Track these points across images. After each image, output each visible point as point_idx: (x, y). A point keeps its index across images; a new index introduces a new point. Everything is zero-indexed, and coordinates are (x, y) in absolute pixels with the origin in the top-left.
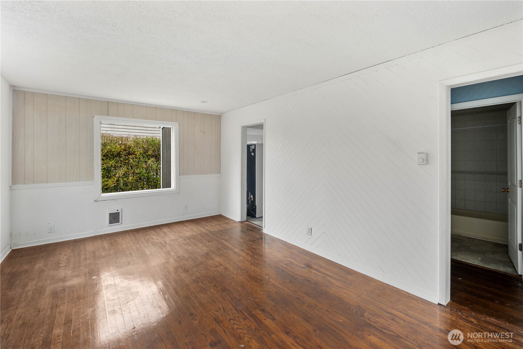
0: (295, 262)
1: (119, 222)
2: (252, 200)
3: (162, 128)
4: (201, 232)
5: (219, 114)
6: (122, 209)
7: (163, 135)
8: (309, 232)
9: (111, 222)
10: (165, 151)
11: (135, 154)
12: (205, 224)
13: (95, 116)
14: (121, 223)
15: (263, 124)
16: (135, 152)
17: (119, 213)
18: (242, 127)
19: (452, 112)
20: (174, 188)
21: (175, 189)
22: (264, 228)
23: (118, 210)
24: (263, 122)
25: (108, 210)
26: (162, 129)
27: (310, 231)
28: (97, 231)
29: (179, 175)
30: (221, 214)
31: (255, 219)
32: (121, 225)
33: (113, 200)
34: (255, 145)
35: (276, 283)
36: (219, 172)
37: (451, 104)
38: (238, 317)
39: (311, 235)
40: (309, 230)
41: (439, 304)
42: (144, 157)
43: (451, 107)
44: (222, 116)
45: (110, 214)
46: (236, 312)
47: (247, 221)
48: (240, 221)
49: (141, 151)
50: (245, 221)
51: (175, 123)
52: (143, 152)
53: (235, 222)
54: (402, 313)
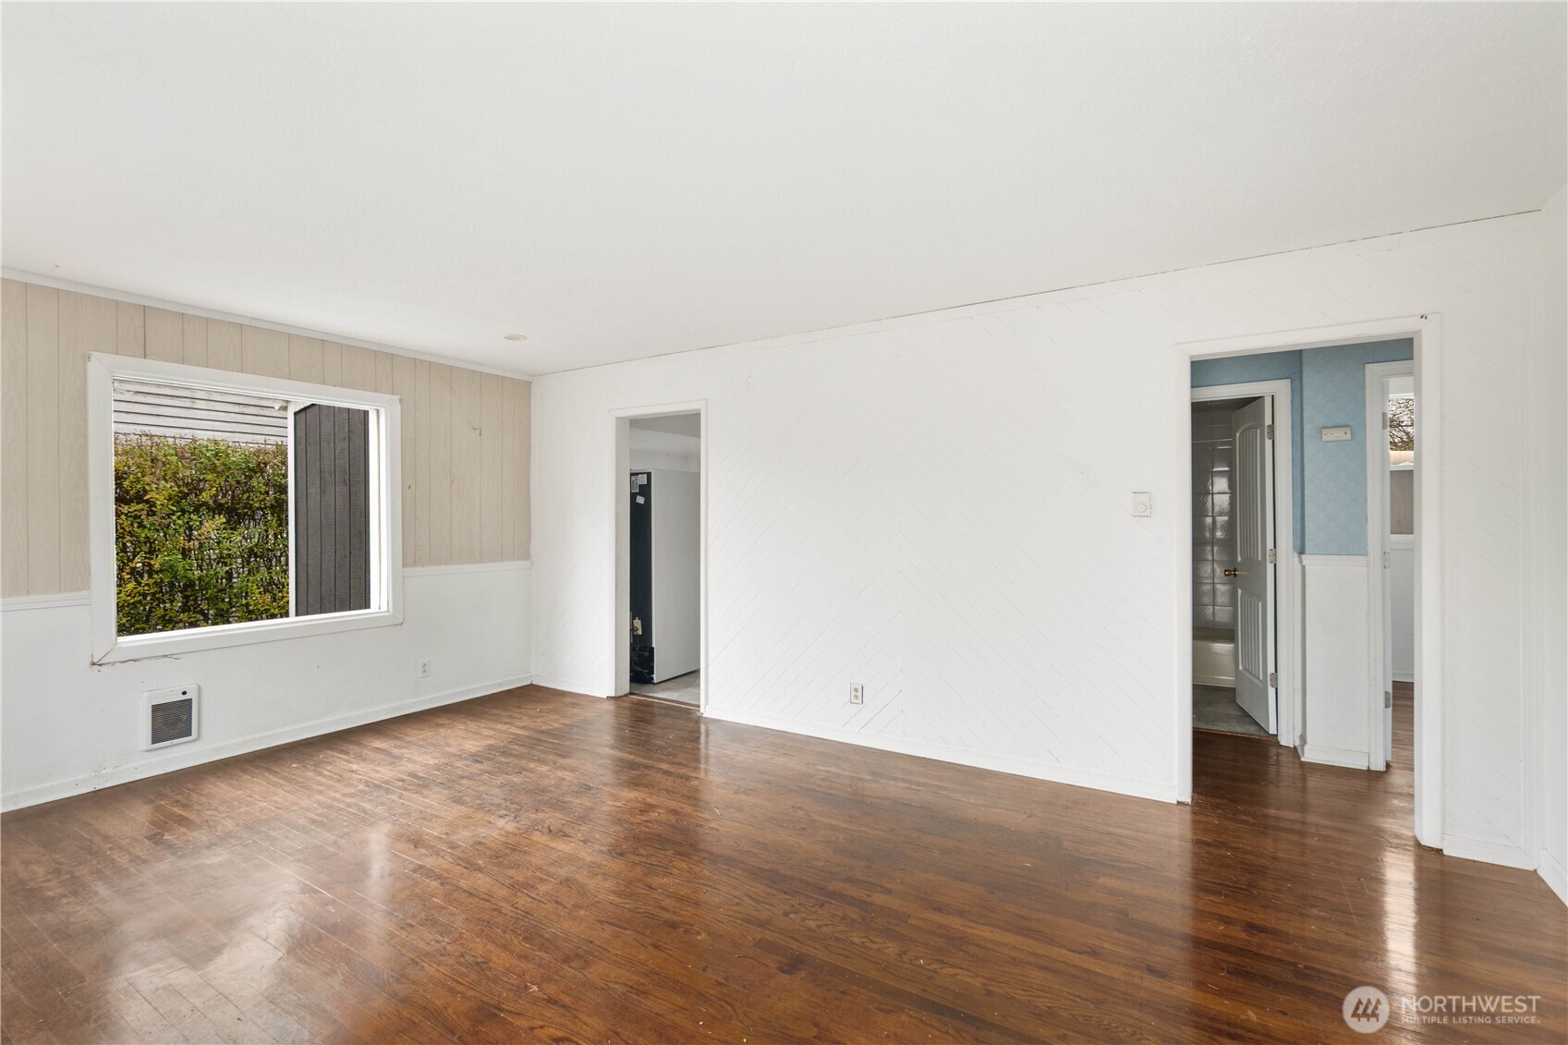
0: (842, 772)
1: (190, 735)
2: (640, 632)
3: (292, 409)
4: (512, 737)
5: (526, 378)
6: (199, 688)
7: (302, 433)
8: (856, 697)
9: (157, 737)
10: (314, 490)
11: (147, 502)
12: (507, 714)
13: (95, 354)
14: (198, 738)
15: (700, 414)
16: (146, 492)
17: (190, 701)
18: (618, 419)
19: (1192, 403)
20: (384, 608)
21: (388, 611)
22: (707, 703)
23: (184, 693)
24: (700, 410)
25: (146, 694)
26: (296, 414)
27: (859, 693)
28: (103, 772)
29: (403, 567)
30: (532, 685)
31: (652, 686)
32: (197, 744)
33: (165, 656)
34: (649, 475)
35: (833, 822)
36: (524, 554)
37: (1192, 387)
38: (800, 904)
39: (860, 702)
40: (856, 690)
41: (1178, 802)
42: (184, 512)
43: (1192, 394)
44: (533, 386)
45: (156, 709)
46: (789, 897)
47: (631, 693)
48: (613, 695)
49: (169, 487)
50: (626, 695)
51: (387, 397)
52: (180, 492)
53: (595, 700)
54: (1128, 829)
